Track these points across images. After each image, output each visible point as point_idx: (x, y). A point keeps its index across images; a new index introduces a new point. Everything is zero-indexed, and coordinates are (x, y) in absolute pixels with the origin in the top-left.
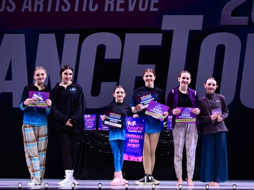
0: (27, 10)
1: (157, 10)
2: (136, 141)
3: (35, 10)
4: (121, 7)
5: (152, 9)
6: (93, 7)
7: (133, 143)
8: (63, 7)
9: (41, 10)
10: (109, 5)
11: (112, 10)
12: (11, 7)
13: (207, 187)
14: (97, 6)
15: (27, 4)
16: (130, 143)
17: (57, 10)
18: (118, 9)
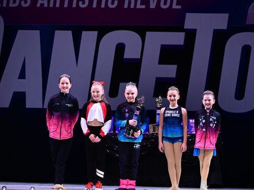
0: (42, 5)
1: (179, 7)
3: (51, 5)
4: (141, 4)
5: (175, 6)
6: (113, 3)
8: (80, 3)
9: (58, 5)
10: (130, 2)
11: (132, 6)
12: (26, 2)
14: (116, 2)
17: (74, 5)
18: (139, 6)
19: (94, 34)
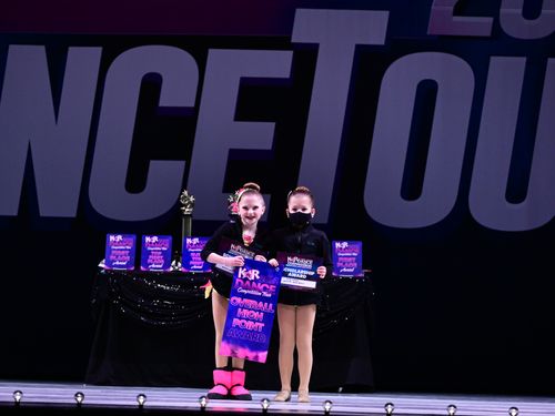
2: (256, 314)
7: (247, 320)
13: (390, 410)
16: (240, 319)
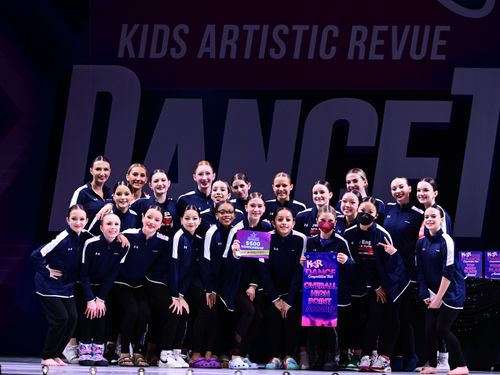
0: (206, 55)
1: (443, 57)
3: (222, 55)
4: (377, 53)
5: (435, 56)
6: (328, 51)
8: (272, 52)
9: (233, 55)
10: (357, 49)
11: (361, 56)
12: (178, 50)
14: (334, 49)
15: (208, 45)
17: (261, 55)
18: (373, 56)
19: (296, 105)
